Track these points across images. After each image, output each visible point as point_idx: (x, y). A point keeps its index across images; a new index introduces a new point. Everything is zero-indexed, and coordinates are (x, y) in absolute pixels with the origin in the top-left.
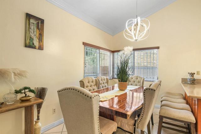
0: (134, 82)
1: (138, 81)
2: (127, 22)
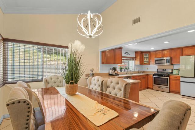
0: (55, 83)
1: (60, 81)
2: (84, 19)
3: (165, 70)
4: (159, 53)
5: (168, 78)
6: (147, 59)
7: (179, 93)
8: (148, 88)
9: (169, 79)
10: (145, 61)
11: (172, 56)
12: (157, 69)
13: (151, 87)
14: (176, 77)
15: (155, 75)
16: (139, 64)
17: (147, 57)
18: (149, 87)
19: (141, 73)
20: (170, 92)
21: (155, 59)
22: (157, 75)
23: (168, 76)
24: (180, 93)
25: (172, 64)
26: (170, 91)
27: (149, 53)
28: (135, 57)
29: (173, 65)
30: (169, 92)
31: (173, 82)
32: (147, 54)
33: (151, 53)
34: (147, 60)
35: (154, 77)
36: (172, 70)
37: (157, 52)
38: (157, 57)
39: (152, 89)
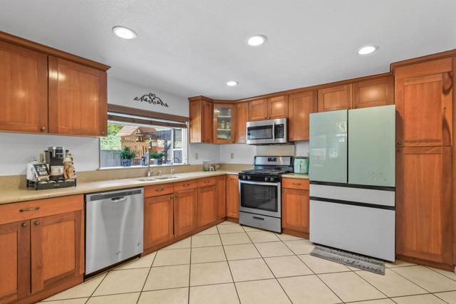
3: (275, 160)
4: (259, 105)
5: (278, 184)
6: (228, 126)
7: (305, 234)
8: (226, 219)
9: (281, 188)
10: (223, 133)
11: (290, 116)
12: (255, 157)
13: (235, 215)
14: (299, 182)
15: (244, 177)
16: (200, 141)
17: (227, 120)
18: (230, 214)
19: (209, 170)
20: (283, 231)
21: (249, 124)
22: (249, 178)
23: (278, 179)
24: (308, 234)
25: (290, 142)
26: (282, 229)
27: (231, 106)
28: (188, 116)
29: (293, 143)
30: (280, 231)
31: (291, 199)
32: (227, 109)
33: (239, 105)
34: (228, 129)
35: (242, 184)
36: (292, 159)
37: (254, 103)
38: (253, 118)
39: (236, 220)
